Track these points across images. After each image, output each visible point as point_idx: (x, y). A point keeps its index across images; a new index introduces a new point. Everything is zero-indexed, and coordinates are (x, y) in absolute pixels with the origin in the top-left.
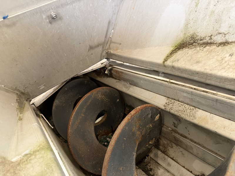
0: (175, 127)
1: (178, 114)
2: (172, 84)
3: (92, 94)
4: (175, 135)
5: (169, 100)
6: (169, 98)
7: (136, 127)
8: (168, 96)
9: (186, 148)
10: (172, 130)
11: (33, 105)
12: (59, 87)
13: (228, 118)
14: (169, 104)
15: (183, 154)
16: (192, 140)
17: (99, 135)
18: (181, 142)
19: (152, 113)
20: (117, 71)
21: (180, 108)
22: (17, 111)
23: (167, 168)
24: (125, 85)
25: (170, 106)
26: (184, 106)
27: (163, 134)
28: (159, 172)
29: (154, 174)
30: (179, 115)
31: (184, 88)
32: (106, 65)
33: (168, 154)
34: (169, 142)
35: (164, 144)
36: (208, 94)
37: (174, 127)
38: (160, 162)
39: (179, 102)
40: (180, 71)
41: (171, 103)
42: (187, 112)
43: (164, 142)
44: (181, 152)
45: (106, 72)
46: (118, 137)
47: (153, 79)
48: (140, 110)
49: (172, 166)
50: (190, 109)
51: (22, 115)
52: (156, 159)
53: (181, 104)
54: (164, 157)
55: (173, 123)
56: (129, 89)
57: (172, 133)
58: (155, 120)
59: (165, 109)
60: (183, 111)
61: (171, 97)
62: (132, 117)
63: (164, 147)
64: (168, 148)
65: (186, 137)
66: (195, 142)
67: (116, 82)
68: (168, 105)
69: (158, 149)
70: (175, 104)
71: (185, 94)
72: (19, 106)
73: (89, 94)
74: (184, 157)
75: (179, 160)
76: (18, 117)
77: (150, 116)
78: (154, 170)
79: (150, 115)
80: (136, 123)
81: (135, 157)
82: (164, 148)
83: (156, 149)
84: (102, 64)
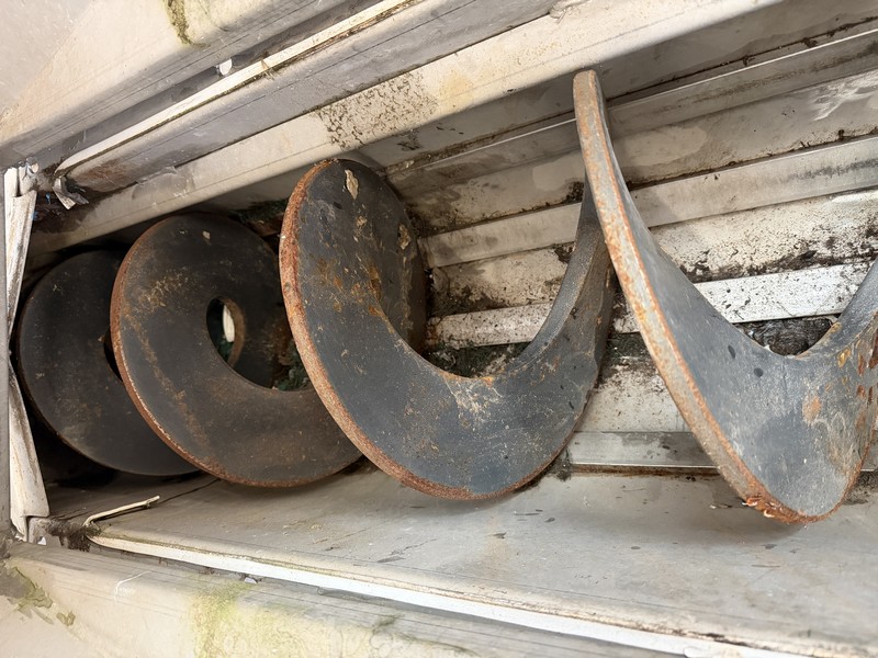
0: (413, 149)
1: (387, 132)
2: (280, 71)
3: (126, 322)
4: (436, 167)
5: (325, 114)
6: (319, 108)
7: (334, 290)
8: (312, 106)
9: (489, 168)
10: (416, 160)
11: (32, 521)
12: (19, 409)
13: (504, 28)
14: (337, 124)
15: (495, 187)
16: (482, 141)
17: (276, 355)
18: (463, 168)
19: (327, 199)
20: (92, 173)
21: (376, 109)
22: (30, 616)
23: (493, 252)
24: (168, 183)
25: (347, 127)
26: (377, 96)
27: (407, 193)
28: (487, 279)
29: (482, 293)
30: (392, 132)
31: (322, 55)
32: (35, 187)
33: (467, 220)
34: (438, 193)
35: (434, 208)
36: (398, 15)
37: (413, 152)
38: (467, 256)
39: (356, 95)
40: (255, 23)
41: (341, 118)
42: (400, 103)
43: (428, 202)
44: (486, 185)
45: (68, 204)
46: (326, 373)
47: (215, 102)
48: (294, 243)
49: (500, 239)
50: (399, 88)
51: (54, 604)
52: (453, 260)
53: (366, 97)
54: (464, 238)
55: (401, 147)
56: (193, 184)
57: (422, 170)
58: (355, 197)
59: (345, 150)
60: (389, 110)
61: (322, 102)
62: (299, 287)
63: (441, 213)
64: (450, 207)
65: (462, 147)
66: (493, 137)
67: (133, 197)
68: (340, 131)
69: (434, 232)
70: (352, 112)
71: (346, 67)
72: (16, 596)
73: (119, 333)
74: (503, 190)
75: (503, 208)
76: (57, 621)
77: (332, 212)
78: (474, 286)
79: (331, 208)
80: (324, 283)
81: (407, 347)
82: (443, 218)
83: (430, 239)
84: (19, 194)
